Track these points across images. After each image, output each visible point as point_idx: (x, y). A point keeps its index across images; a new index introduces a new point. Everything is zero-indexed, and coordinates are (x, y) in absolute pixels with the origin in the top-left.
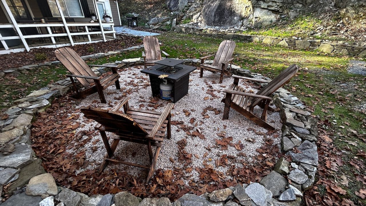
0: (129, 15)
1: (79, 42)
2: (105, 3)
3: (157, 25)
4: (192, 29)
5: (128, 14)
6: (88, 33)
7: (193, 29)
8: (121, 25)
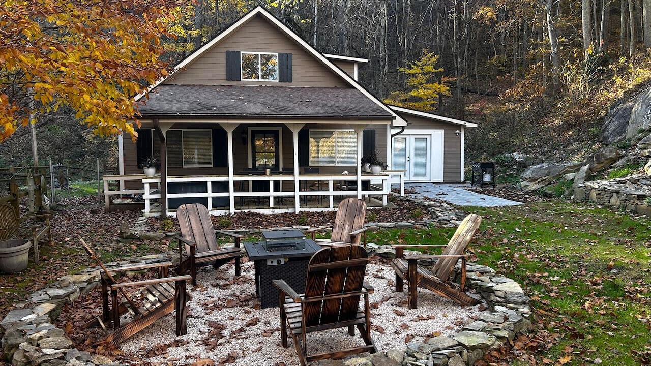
0: (505, 157)
1: (310, 208)
2: (432, 135)
3: (537, 182)
4: (615, 194)
5: (503, 156)
6: (331, 192)
7: (619, 195)
8: (462, 180)
